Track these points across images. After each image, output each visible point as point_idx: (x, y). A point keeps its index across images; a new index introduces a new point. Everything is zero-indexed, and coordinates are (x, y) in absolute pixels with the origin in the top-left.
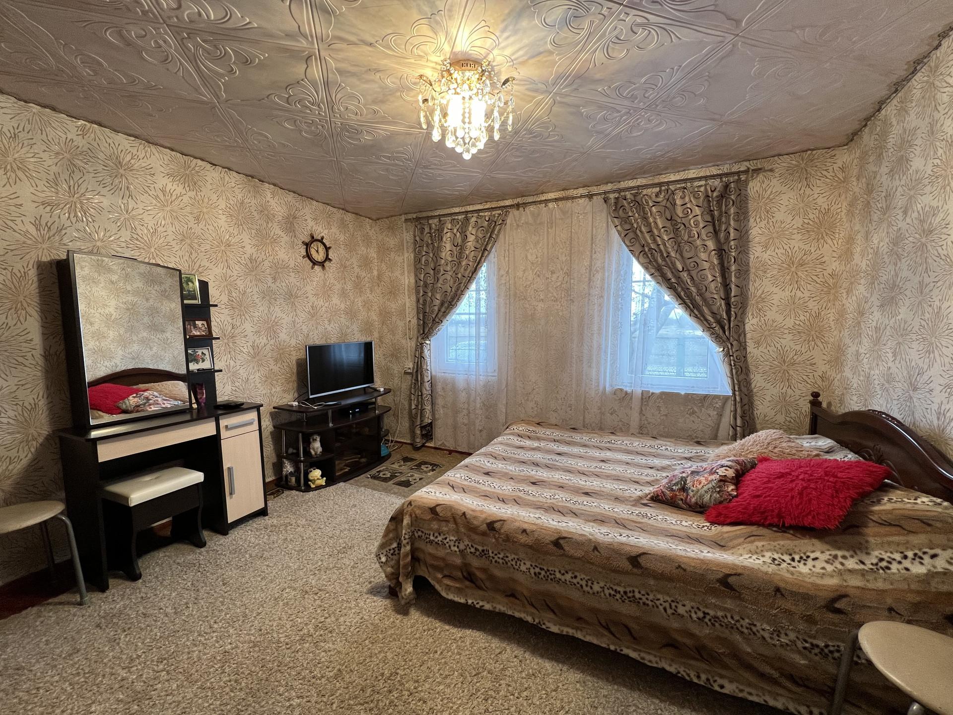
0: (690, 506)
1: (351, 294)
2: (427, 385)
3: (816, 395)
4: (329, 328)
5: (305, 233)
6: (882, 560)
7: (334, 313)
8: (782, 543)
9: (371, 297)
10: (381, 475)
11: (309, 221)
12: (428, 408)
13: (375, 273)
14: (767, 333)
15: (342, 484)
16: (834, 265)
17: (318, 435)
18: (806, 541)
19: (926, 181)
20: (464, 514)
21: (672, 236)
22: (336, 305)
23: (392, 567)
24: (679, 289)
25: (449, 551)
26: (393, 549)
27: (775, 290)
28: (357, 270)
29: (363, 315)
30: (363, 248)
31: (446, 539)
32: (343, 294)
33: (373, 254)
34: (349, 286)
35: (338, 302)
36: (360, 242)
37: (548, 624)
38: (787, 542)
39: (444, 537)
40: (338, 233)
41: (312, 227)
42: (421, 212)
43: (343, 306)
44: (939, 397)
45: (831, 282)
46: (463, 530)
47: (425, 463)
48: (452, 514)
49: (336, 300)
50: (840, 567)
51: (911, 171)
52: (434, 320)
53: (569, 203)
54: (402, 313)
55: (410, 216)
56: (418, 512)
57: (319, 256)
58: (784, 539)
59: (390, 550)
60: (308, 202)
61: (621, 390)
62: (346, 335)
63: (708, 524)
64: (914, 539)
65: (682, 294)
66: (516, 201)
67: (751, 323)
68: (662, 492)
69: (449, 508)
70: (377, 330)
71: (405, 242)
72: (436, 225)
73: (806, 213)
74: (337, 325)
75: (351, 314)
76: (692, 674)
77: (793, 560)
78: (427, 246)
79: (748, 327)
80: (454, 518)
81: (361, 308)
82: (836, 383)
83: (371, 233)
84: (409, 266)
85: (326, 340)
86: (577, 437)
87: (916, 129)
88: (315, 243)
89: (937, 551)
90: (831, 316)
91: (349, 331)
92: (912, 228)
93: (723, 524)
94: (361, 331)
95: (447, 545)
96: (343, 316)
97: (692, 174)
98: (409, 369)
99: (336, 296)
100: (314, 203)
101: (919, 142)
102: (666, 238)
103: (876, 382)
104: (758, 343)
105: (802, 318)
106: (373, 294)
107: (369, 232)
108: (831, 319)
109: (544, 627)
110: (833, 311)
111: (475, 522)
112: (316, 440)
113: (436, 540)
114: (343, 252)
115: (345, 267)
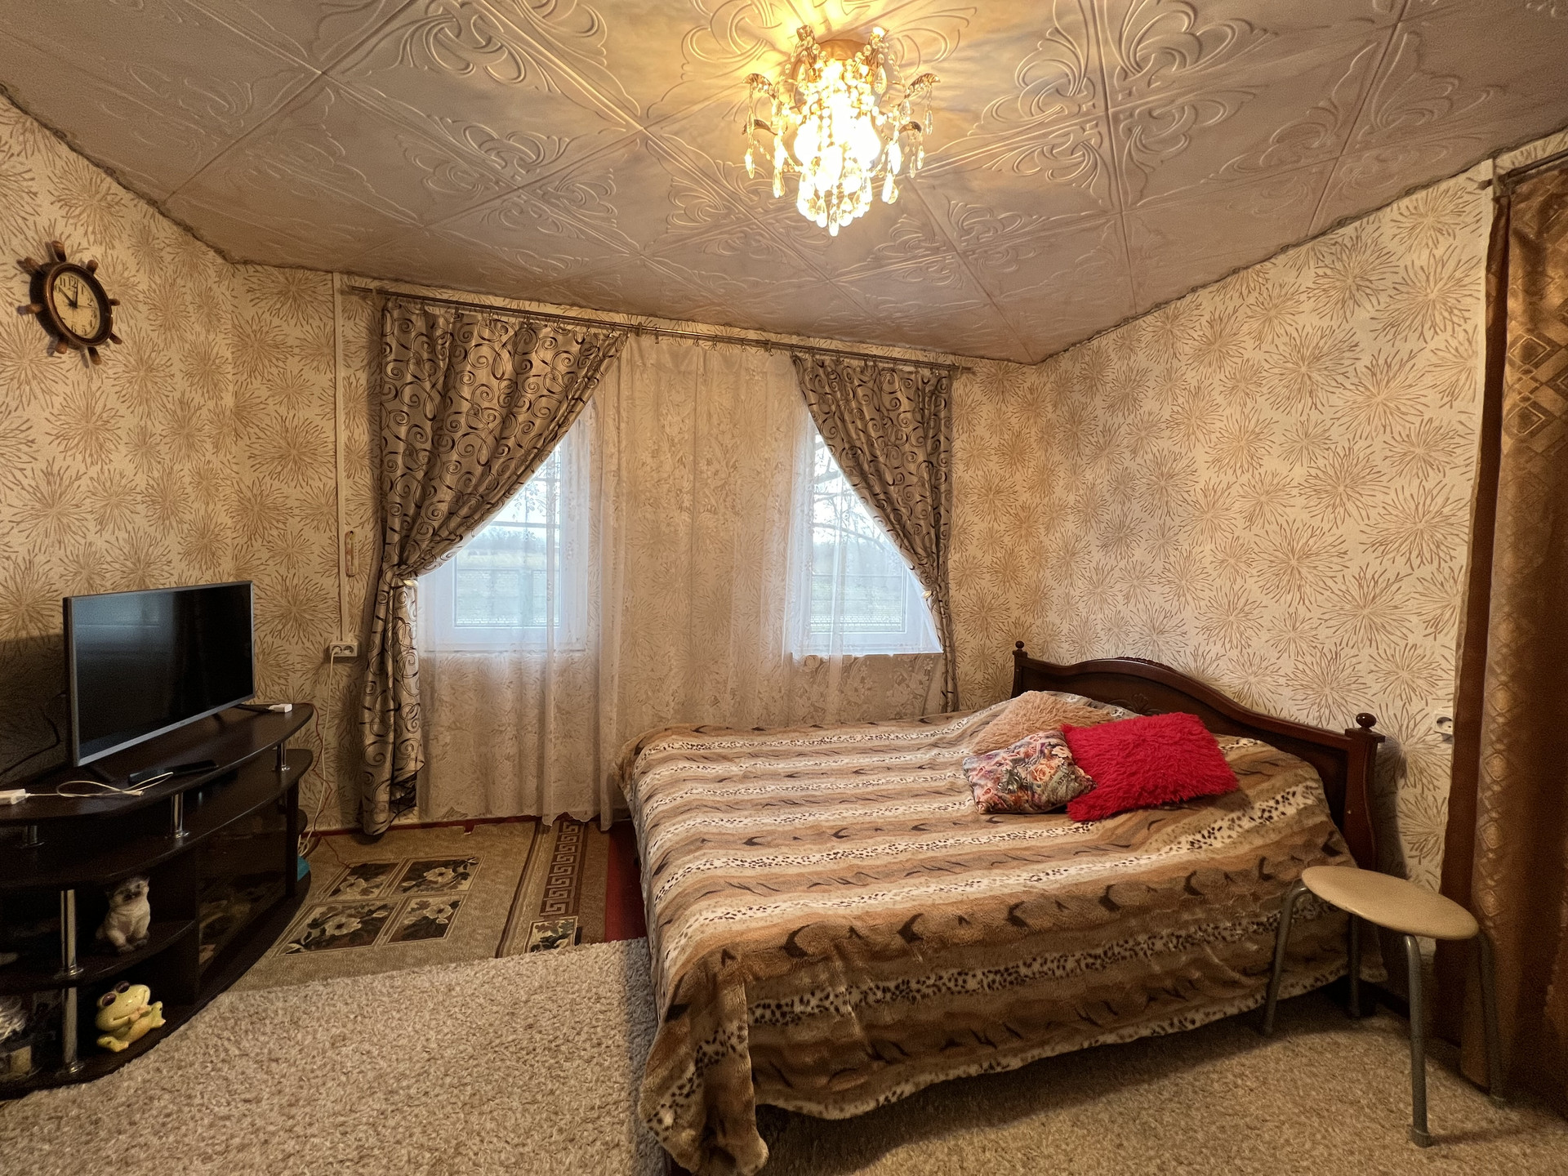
0: (1039, 807)
1: (163, 449)
2: (412, 683)
3: (1020, 645)
4: (100, 544)
5: (30, 234)
6: (1264, 811)
7: (114, 500)
8: (1186, 821)
9: (216, 463)
10: (330, 929)
11: (44, 200)
12: (414, 736)
13: (229, 400)
14: (968, 572)
15: (225, 1000)
16: (1025, 497)
17: (143, 876)
18: (1204, 812)
19: (1163, 426)
20: (852, 930)
21: (880, 433)
22: (122, 476)
23: (691, 1126)
24: (889, 510)
25: (838, 1018)
26: (690, 1080)
27: (976, 519)
28: (181, 383)
29: (194, 510)
30: (198, 328)
31: (827, 997)
32: (143, 443)
33: (222, 347)
34: (159, 426)
35: (129, 470)
36: (190, 308)
37: (1004, 1062)
38: (1192, 819)
39: (822, 995)
40: (133, 268)
41: (53, 225)
42: (396, 280)
43: (141, 481)
44: (1195, 639)
45: (1022, 515)
46: (860, 964)
47: (429, 866)
48: (832, 940)
49: (121, 461)
50: (1240, 830)
51: (1142, 411)
52: (435, 533)
53: (736, 350)
54: (327, 511)
55: (360, 282)
56: (759, 967)
57: (82, 321)
58: (1186, 816)
59: (681, 1087)
60: (42, 138)
61: (814, 657)
62: (149, 564)
63: (1079, 825)
64: (1278, 781)
65: (892, 517)
66: (635, 321)
67: (954, 559)
68: (1000, 797)
69: (821, 930)
70: (229, 552)
71: (340, 340)
72: (448, 323)
73: (1002, 433)
74: (123, 535)
75: (163, 503)
76: (1166, 1024)
77: (1204, 837)
78: (419, 363)
79: (950, 564)
80: (838, 948)
81: (189, 490)
82: (1034, 629)
83: (221, 292)
84: (348, 399)
85: (89, 580)
86: (774, 742)
87: (1147, 371)
88: (65, 276)
89: (1294, 789)
90: (1024, 553)
91: (158, 551)
92: (1145, 470)
93: (1100, 818)
94: (187, 554)
95: (832, 1009)
96: (140, 508)
97: (897, 353)
98: (349, 648)
99: (123, 449)
100: (63, 149)
101: (1151, 384)
102: (873, 434)
103: (1099, 627)
104: (959, 584)
105: (999, 555)
106: (221, 455)
107: (215, 286)
108: (1024, 558)
109: (999, 1069)
110: (1026, 547)
111: (879, 939)
112: (138, 894)
113: (809, 1009)
114: (145, 325)
115: (150, 369)
